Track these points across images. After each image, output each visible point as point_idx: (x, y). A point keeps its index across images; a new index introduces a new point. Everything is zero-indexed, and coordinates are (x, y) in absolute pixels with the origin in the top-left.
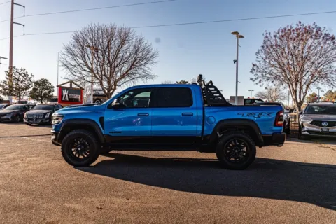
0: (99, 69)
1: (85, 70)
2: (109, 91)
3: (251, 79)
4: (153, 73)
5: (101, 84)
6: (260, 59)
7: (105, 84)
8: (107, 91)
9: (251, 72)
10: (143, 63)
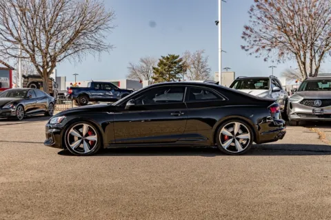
0: (29, 39)
1: (8, 40)
2: (45, 70)
3: (243, 47)
4: (106, 42)
5: (33, 60)
6: (254, 19)
7: (39, 59)
8: (42, 70)
9: (243, 37)
10: (93, 28)
